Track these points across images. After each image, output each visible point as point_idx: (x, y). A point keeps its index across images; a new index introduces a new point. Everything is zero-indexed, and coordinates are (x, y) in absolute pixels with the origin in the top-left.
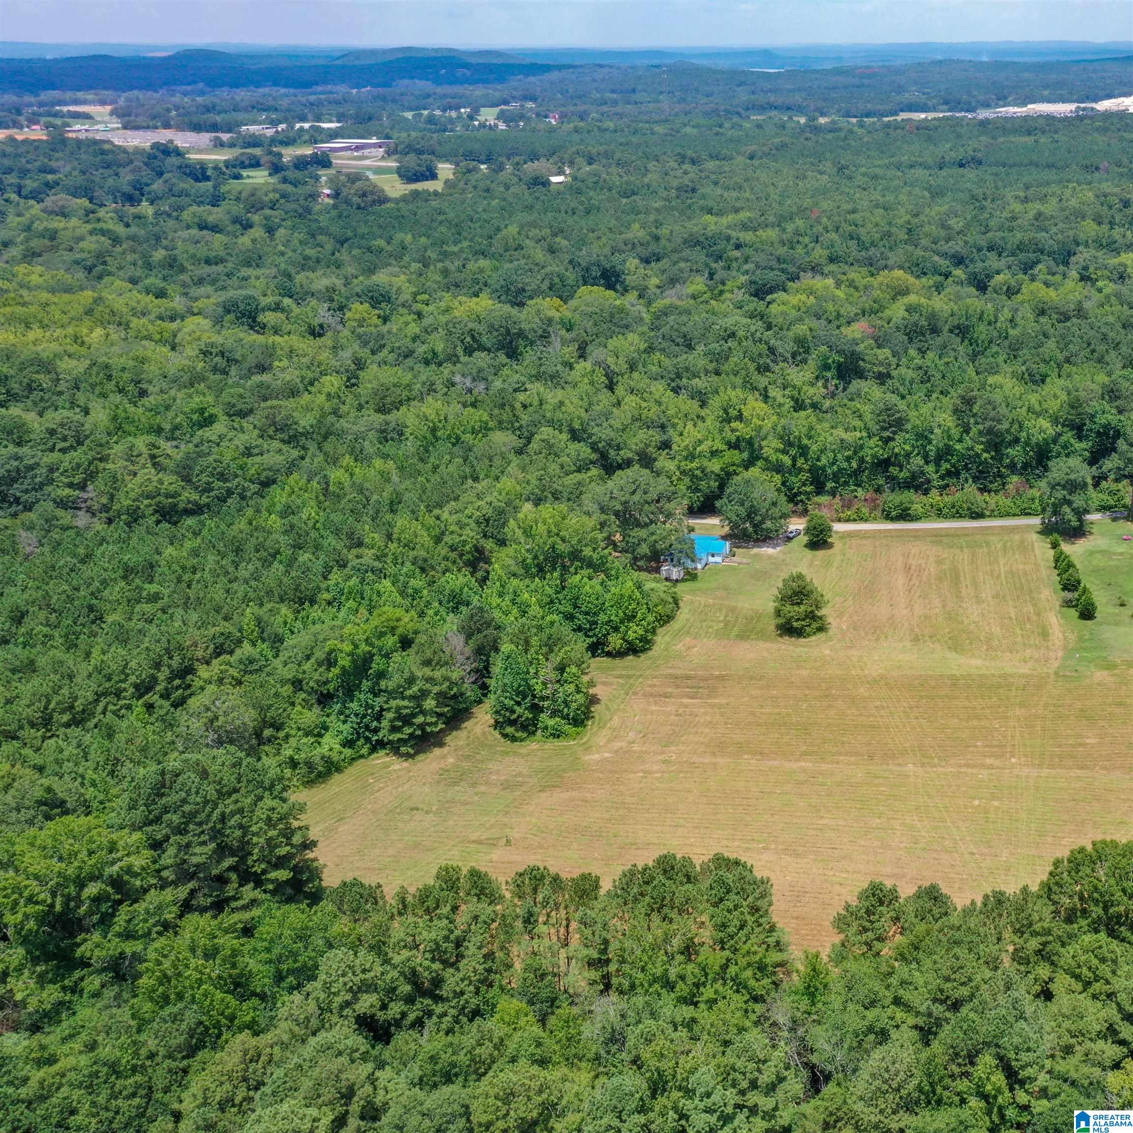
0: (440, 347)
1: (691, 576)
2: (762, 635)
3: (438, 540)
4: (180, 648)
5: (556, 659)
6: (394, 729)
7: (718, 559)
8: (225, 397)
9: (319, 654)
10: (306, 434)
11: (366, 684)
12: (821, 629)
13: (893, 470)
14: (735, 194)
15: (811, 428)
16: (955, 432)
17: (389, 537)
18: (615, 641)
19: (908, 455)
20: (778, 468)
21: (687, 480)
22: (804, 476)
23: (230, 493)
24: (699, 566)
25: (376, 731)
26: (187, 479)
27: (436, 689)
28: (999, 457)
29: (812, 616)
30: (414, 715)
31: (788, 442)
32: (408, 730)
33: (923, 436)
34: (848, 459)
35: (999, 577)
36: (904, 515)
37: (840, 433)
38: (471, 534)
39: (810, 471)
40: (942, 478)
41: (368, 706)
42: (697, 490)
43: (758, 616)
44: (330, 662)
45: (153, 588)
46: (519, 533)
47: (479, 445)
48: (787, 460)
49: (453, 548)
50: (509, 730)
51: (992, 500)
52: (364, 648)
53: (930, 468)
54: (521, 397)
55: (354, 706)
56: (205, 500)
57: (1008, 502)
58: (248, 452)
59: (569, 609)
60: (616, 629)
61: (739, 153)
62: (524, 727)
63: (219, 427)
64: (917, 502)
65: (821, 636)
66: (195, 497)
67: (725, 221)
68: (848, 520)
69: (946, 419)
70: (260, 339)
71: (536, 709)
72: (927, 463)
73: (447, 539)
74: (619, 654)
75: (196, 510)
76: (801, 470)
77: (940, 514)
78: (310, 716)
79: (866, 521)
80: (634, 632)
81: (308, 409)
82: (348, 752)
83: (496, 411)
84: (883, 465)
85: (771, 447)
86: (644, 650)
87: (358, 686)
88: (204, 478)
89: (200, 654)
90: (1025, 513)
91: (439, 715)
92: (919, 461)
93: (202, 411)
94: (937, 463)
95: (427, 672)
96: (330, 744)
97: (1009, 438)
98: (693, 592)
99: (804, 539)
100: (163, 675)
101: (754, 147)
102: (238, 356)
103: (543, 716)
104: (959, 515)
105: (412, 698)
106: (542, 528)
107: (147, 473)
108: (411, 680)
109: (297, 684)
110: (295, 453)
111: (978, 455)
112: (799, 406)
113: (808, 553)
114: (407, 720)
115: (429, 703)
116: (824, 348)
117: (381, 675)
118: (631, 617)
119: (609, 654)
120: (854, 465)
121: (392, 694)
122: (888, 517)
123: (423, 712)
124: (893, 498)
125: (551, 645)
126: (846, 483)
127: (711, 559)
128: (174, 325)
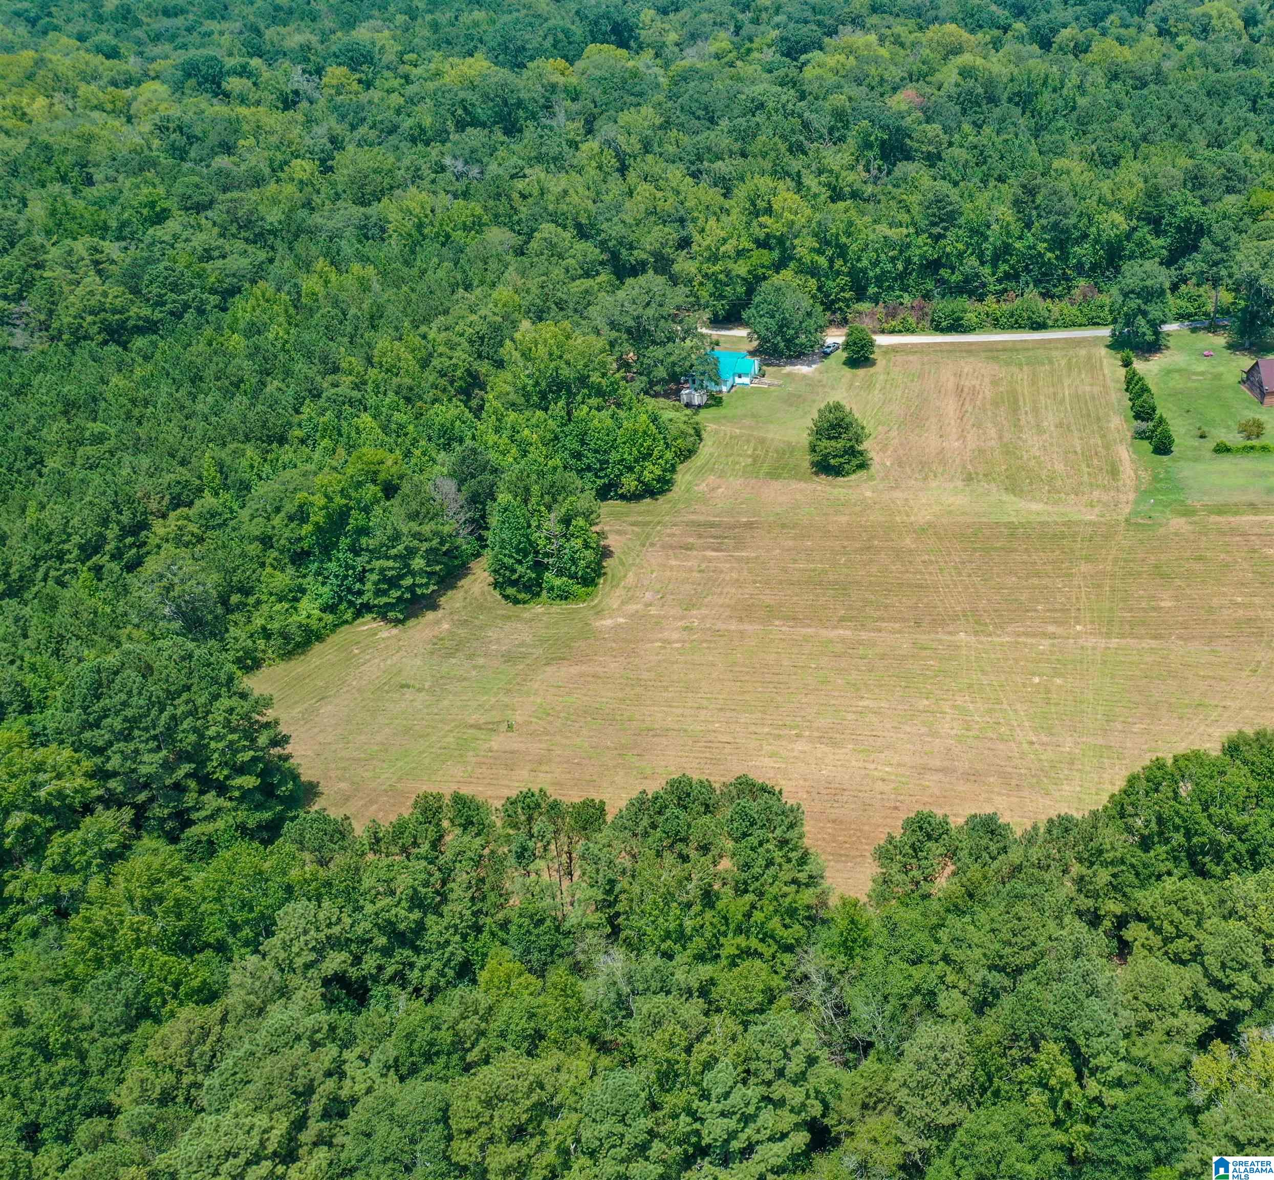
0: (427, 121)
1: (715, 401)
2: (795, 474)
3: (425, 363)
4: (130, 501)
5: (560, 511)
6: (378, 593)
7: (746, 380)
8: (178, 188)
9: (290, 507)
10: (274, 232)
11: (344, 542)
12: (862, 466)
13: (944, 273)
15: (850, 224)
16: (1015, 229)
17: (369, 361)
18: (629, 483)
19: (960, 255)
20: (813, 271)
21: (710, 285)
22: (843, 280)
23: (186, 306)
24: (725, 389)
25: (360, 593)
26: (136, 291)
27: (425, 546)
28: (1064, 257)
29: (852, 452)
30: (401, 577)
31: (824, 241)
32: (395, 593)
33: (978, 232)
34: (893, 260)
35: (1063, 401)
36: (956, 326)
37: (883, 229)
38: (462, 356)
39: (849, 274)
40: (999, 281)
41: (348, 567)
42: (722, 297)
43: (791, 449)
44: (301, 515)
45: (97, 427)
46: (517, 355)
47: (472, 244)
48: (822, 261)
49: (442, 374)
50: (510, 591)
51: (1056, 308)
52: (339, 501)
53: (986, 270)
54: (520, 185)
55: (332, 566)
56: (157, 315)
57: (1074, 310)
58: (207, 256)
59: (576, 446)
60: (630, 469)
62: (527, 588)
63: (172, 225)
64: (971, 309)
65: (862, 474)
66: (146, 312)
68: (892, 332)
69: (1004, 212)
70: (219, 109)
71: (539, 567)
72: (982, 263)
73: (435, 362)
74: (634, 497)
75: (149, 327)
76: (838, 273)
77: (997, 324)
78: (283, 579)
79: (913, 332)
80: (650, 472)
81: (275, 202)
82: (329, 618)
83: (491, 203)
84: (932, 266)
85: (804, 247)
86: (662, 492)
87: (335, 545)
88: (155, 290)
89: (153, 506)
90: (1093, 323)
91: (430, 574)
92: (973, 261)
93: (152, 205)
94: (995, 266)
95: (414, 526)
96: (309, 609)
97: (1076, 234)
98: (715, 420)
99: (843, 355)
100: (112, 533)
102: (198, 131)
103: (548, 575)
104: (1017, 326)
105: (395, 558)
106: (542, 351)
107: (92, 280)
108: (396, 537)
109: (266, 541)
110: (262, 255)
111: (1040, 255)
112: (836, 195)
113: (847, 372)
114: (393, 583)
115: (418, 563)
116: (865, 123)
117: (364, 531)
118: (647, 456)
119: (623, 497)
120: (900, 267)
121: (375, 553)
122: (938, 328)
123: (413, 574)
124: (942, 306)
125: (554, 493)
126: (891, 288)
127: (738, 380)
128: (128, 93)
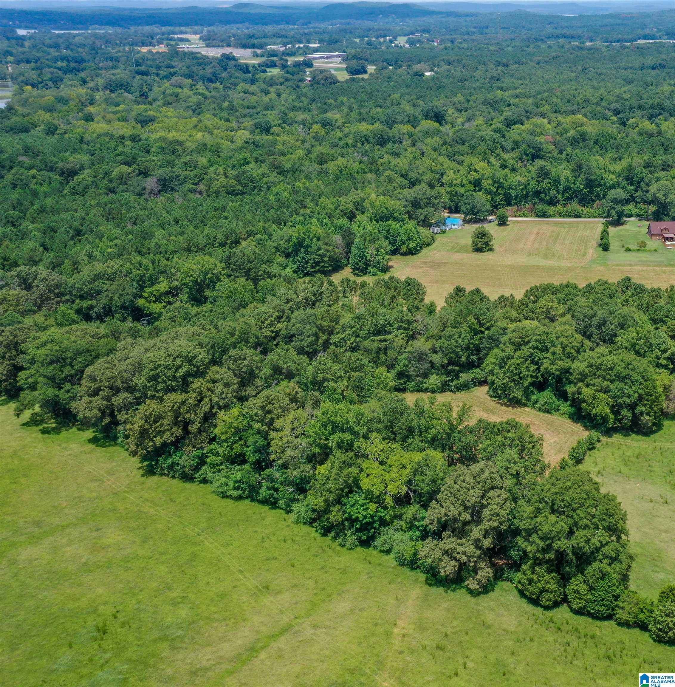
0: (350, 142)
1: (443, 232)
2: (466, 251)
3: (336, 208)
4: (235, 233)
5: (376, 246)
6: (313, 267)
7: (456, 227)
8: (254, 155)
9: (286, 238)
10: (288, 171)
11: (302, 250)
12: (491, 250)
13: (542, 196)
14: (520, 82)
15: (506, 176)
16: (572, 180)
17: (317, 205)
18: (404, 248)
19: (549, 189)
20: (489, 192)
21: (448, 196)
22: (501, 197)
23: (255, 188)
24: (447, 229)
25: (306, 268)
26: (238, 181)
27: (329, 254)
28: (591, 192)
29: (487, 244)
30: (320, 262)
31: (496, 182)
32: (317, 268)
33: (557, 181)
34: (522, 190)
35: (576, 237)
36: (544, 215)
37: (520, 178)
38: (350, 206)
39: (504, 194)
40: (565, 200)
41: (303, 258)
42: (453, 201)
43: (467, 245)
44: (290, 240)
45: (226, 214)
46: (369, 205)
47: (359, 177)
48: (494, 190)
49: (342, 211)
50: (356, 272)
51: (586, 210)
52: (302, 235)
53: (560, 196)
54: (381, 161)
55: (298, 258)
56: (245, 190)
57: (593, 211)
58: (263, 175)
59: (386, 234)
60: (404, 243)
61: (531, 61)
62: (362, 271)
63: (252, 165)
64: (550, 210)
65: (489, 252)
66: (241, 188)
67: (507, 93)
68: (519, 216)
69: (567, 173)
70: (270, 137)
71: (367, 265)
72: (558, 193)
73: (341, 208)
74: (405, 254)
75: (243, 193)
76: (499, 194)
77: (561, 215)
78: (282, 260)
79: (527, 217)
80: (412, 245)
81: (289, 160)
82: (295, 275)
83: (369, 166)
84: (537, 193)
85: (486, 183)
86: (416, 254)
87: (299, 251)
88: (245, 181)
89: (242, 236)
90: (599, 216)
91: (330, 265)
92: (555, 192)
93: (245, 159)
94: (563, 194)
95: (326, 247)
96: (289, 271)
97: (596, 183)
98: (442, 237)
99: (496, 222)
100: (228, 242)
101: (540, 58)
102: (260, 144)
103: (369, 268)
104: (569, 216)
105: (319, 255)
106: (378, 203)
107: (223, 179)
108: (319, 249)
109: (277, 249)
110: (282, 178)
111: (582, 190)
112: (504, 167)
113: (497, 227)
114: (317, 263)
115: (326, 259)
116: (525, 146)
117: (309, 246)
118: (410, 239)
119: (402, 254)
120: (524, 192)
121: (312, 254)
122: (537, 216)
123: (324, 262)
124: (540, 207)
125: (374, 240)
126: (521, 201)
127: (453, 227)
128: (233, 133)
